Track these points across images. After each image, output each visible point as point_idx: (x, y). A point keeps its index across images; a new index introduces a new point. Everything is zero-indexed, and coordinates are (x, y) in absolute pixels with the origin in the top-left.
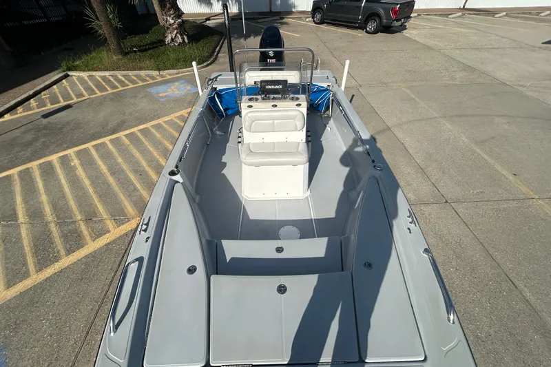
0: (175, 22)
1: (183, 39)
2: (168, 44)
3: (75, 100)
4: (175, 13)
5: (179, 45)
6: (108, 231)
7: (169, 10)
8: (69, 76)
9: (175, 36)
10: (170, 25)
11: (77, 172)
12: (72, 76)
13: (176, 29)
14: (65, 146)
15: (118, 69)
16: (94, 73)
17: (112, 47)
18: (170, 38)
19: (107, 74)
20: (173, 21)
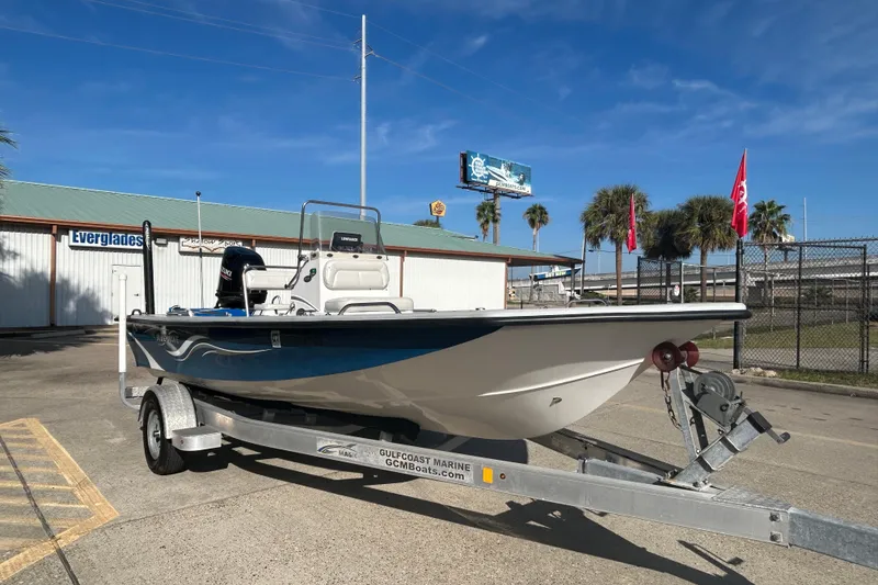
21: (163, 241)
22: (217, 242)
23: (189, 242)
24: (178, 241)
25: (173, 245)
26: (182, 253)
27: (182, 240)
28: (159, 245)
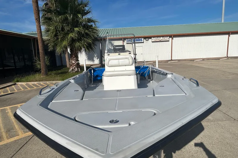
0: (75, 63)
1: (78, 70)
2: (70, 72)
3: (17, 91)
4: (76, 59)
5: (75, 72)
6: (18, 135)
7: (74, 58)
8: (16, 84)
9: (74, 68)
10: (73, 64)
11: (8, 114)
12: (18, 84)
13: (75, 65)
14: (5, 105)
15: (42, 80)
16: (29, 83)
17: (42, 72)
18: (71, 69)
19: (35, 83)
20: (75, 62)
21: (147, 39)
22: (162, 38)
23: (154, 39)
24: (151, 39)
25: (150, 40)
26: (153, 42)
27: (152, 38)
28: (147, 40)
